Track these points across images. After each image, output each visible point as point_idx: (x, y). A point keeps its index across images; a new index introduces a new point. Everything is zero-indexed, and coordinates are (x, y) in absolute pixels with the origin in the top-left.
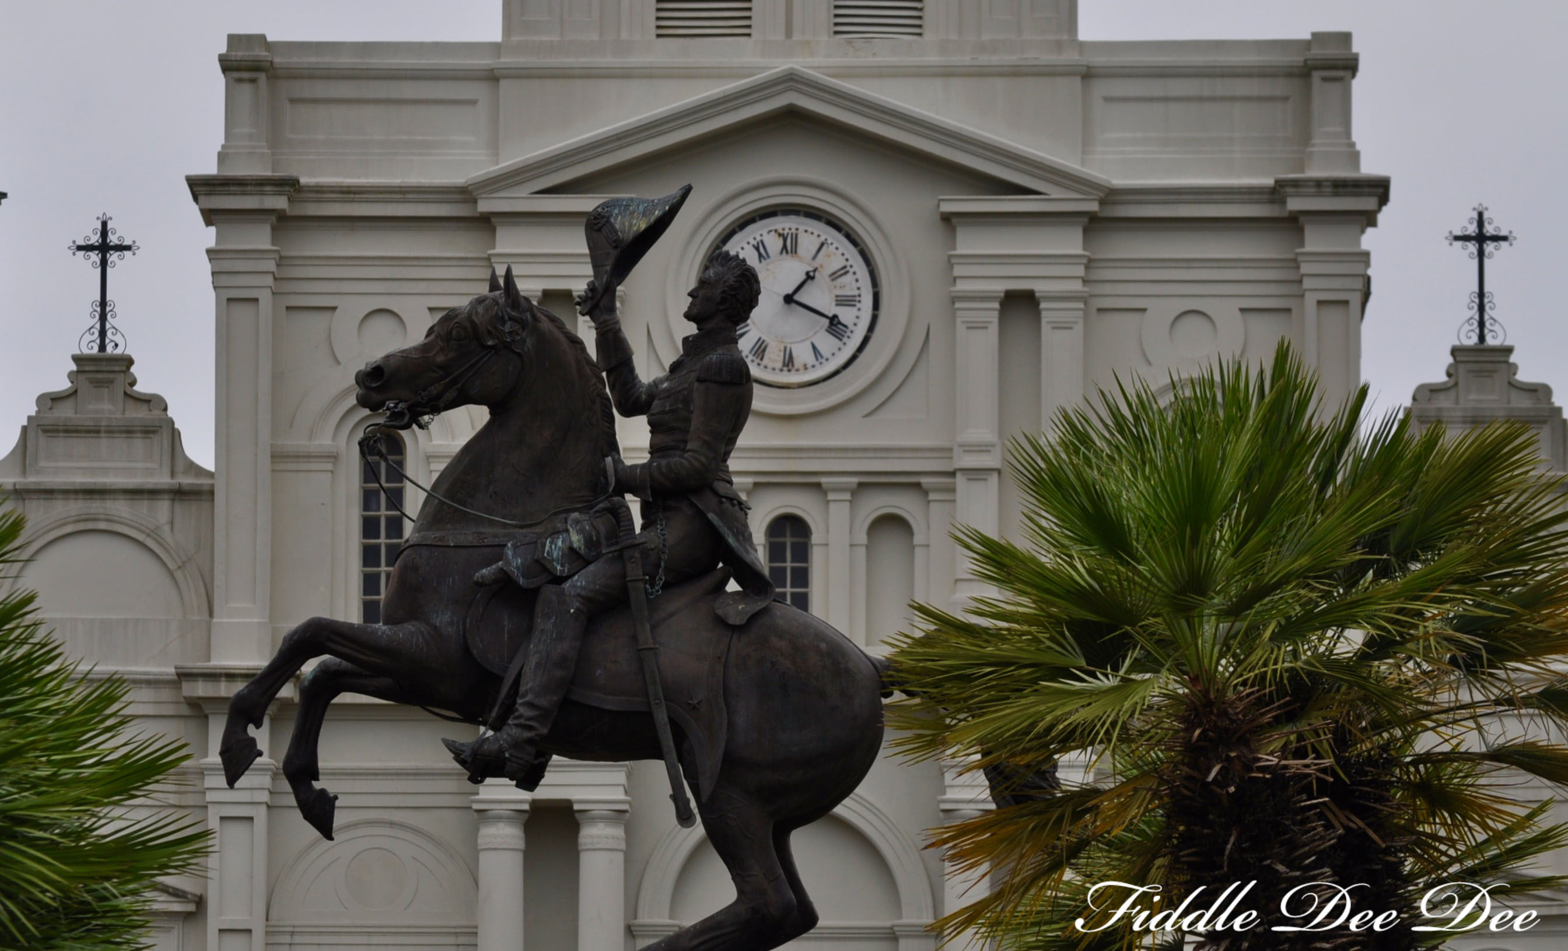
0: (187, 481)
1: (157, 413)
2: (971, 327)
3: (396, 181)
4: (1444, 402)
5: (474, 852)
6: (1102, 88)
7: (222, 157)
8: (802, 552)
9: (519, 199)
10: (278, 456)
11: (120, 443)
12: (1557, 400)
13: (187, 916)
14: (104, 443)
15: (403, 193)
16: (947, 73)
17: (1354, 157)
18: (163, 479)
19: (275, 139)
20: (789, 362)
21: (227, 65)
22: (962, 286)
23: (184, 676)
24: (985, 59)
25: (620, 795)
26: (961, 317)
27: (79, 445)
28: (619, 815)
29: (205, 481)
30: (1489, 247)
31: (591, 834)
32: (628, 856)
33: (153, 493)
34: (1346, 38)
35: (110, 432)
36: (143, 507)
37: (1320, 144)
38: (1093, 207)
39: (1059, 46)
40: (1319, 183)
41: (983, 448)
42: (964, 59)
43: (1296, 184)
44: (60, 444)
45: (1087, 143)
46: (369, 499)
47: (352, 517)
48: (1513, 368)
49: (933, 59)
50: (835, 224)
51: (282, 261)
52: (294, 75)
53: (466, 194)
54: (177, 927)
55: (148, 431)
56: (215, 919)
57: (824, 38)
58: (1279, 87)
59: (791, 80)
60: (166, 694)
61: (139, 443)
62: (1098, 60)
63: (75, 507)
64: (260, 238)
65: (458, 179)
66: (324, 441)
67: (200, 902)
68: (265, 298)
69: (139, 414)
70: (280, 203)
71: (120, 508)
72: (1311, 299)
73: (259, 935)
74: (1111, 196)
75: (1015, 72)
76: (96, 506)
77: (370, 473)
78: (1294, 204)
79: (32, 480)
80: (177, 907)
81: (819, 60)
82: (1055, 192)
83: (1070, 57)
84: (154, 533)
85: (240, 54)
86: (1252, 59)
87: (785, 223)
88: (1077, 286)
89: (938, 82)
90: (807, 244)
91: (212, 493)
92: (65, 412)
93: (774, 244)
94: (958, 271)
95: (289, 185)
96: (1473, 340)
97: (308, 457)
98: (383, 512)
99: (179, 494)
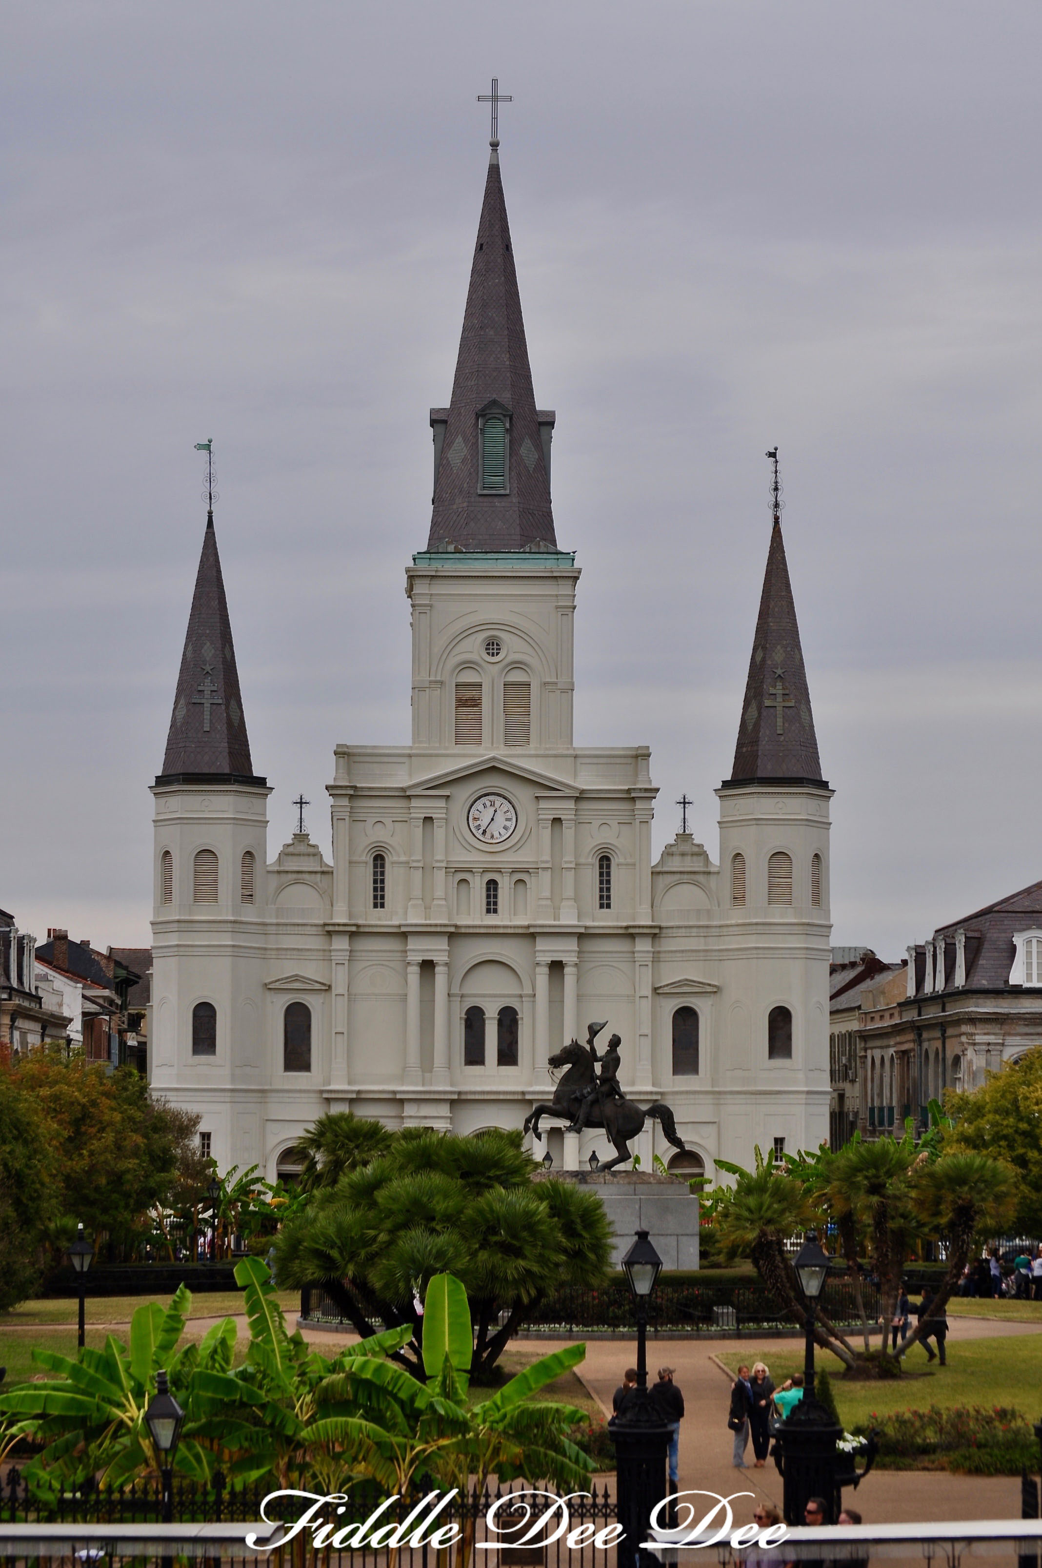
0: (325, 869)
1: (316, 850)
2: (543, 828)
3: (383, 786)
4: (674, 849)
5: (406, 974)
6: (580, 760)
7: (335, 779)
8: (496, 889)
9: (418, 791)
10: (350, 863)
11: (306, 858)
12: (705, 849)
13: (326, 990)
14: (302, 858)
15: (385, 789)
16: (537, 756)
17: (650, 782)
18: (319, 869)
19: (349, 772)
20: (492, 837)
21: (336, 753)
22: (541, 817)
23: (325, 925)
24: (547, 752)
25: (446, 959)
26: (541, 825)
27: (295, 858)
28: (447, 964)
29: (330, 869)
30: (687, 805)
31: (438, 969)
32: (448, 975)
33: (316, 872)
34: (648, 747)
35: (304, 855)
36: (313, 876)
37: (640, 778)
38: (578, 795)
39: (568, 749)
40: (640, 789)
41: (547, 862)
42: (542, 752)
43: (634, 789)
44: (290, 858)
45: (575, 776)
46: (375, 873)
47: (371, 879)
48: (693, 839)
49: (533, 752)
50: (505, 798)
51: (351, 808)
52: (354, 755)
53: (403, 789)
54: (323, 993)
55: (314, 855)
56: (334, 992)
57: (502, 746)
58: (629, 760)
59: (494, 759)
60: (320, 928)
61: (311, 858)
62: (579, 752)
63: (294, 876)
64: (345, 802)
65: (401, 786)
66: (363, 858)
67: (330, 986)
68: (347, 818)
69: (311, 850)
70: (352, 792)
71: (306, 876)
72: (638, 821)
73: (346, 996)
74: (583, 791)
75: (556, 756)
76: (300, 876)
77: (375, 866)
78: (633, 795)
79: (282, 868)
80: (324, 988)
81: (501, 752)
82: (567, 791)
83: (571, 752)
84: (316, 883)
85: (340, 750)
86: (622, 753)
87: (491, 798)
88: (573, 817)
89: (534, 759)
90: (497, 804)
91: (332, 873)
92: (291, 849)
93: (488, 803)
94: (540, 812)
95: (355, 788)
96: (681, 832)
97: (359, 863)
98: (379, 877)
99: (323, 873)
